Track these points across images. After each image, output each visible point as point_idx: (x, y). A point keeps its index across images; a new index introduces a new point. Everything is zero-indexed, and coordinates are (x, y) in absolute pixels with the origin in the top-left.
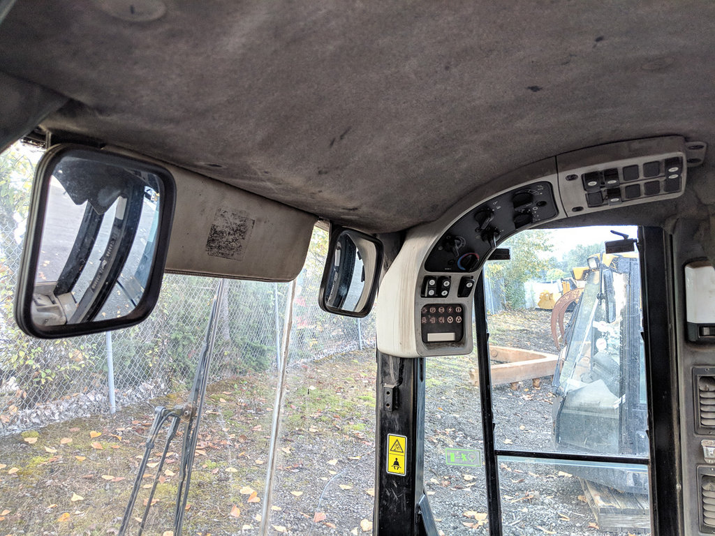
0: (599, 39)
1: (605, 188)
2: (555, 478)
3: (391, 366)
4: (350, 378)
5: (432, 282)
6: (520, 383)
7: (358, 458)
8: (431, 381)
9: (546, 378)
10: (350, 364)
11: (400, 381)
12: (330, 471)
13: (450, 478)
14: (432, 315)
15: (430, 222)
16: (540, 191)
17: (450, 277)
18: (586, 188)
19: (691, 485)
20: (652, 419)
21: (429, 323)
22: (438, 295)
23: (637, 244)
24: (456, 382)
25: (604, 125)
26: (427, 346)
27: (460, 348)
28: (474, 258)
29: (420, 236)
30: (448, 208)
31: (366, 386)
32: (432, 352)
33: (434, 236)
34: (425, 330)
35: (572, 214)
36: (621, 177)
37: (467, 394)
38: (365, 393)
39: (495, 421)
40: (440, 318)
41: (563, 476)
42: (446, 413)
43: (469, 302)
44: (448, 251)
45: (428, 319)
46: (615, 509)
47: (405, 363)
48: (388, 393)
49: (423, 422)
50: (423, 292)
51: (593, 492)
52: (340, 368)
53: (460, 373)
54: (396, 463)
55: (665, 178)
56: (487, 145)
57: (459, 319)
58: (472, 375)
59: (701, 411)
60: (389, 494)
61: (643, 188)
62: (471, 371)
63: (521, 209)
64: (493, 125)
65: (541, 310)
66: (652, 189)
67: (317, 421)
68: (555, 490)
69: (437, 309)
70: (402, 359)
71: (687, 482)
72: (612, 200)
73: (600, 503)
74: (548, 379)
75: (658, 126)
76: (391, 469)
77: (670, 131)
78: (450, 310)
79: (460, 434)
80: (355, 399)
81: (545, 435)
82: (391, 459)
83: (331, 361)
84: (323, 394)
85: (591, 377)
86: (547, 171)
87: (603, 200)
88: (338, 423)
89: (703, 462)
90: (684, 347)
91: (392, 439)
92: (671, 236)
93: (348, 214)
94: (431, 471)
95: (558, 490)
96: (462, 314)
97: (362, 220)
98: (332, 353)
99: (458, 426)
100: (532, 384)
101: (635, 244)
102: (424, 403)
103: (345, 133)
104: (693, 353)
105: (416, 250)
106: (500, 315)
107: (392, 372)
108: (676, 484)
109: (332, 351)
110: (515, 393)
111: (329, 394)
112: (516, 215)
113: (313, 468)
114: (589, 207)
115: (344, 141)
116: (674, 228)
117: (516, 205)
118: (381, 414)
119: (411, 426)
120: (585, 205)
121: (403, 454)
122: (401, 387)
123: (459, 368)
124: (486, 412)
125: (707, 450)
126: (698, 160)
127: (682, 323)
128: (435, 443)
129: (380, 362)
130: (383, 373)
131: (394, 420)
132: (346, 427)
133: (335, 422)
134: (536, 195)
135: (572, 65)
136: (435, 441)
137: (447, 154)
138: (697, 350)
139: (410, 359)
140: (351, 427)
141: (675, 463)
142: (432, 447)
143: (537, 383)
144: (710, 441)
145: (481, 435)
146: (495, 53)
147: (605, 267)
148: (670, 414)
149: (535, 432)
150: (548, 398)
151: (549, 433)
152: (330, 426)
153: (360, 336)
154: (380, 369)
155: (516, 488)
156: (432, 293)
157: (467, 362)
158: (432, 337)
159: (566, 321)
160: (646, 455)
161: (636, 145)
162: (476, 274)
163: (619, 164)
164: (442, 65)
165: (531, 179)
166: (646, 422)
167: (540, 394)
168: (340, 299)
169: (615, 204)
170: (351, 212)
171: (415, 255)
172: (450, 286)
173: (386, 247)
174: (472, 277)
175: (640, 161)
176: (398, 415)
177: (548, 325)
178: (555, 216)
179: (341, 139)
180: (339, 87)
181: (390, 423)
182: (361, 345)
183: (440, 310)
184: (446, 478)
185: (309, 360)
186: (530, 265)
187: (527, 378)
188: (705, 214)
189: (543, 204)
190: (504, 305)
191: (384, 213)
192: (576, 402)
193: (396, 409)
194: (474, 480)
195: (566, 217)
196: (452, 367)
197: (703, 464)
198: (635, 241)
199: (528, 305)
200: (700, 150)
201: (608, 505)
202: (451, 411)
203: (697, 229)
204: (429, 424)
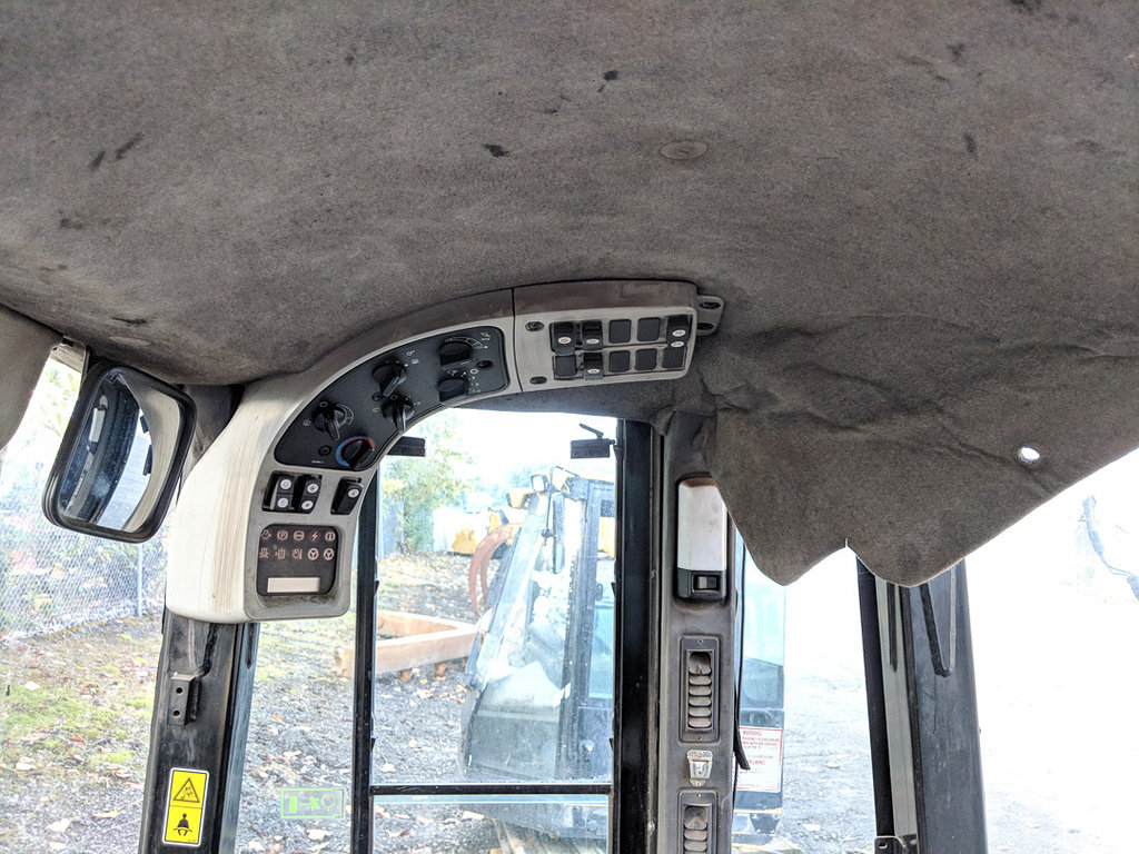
0: (610, 76)
1: (583, 351)
2: (458, 822)
3: (191, 639)
4: (113, 668)
5: (286, 484)
6: (414, 671)
7: (113, 814)
8: (266, 669)
9: (455, 662)
10: (115, 643)
11: (206, 668)
12: (52, 844)
13: (284, 839)
14: (280, 544)
15: (291, 373)
16: (484, 343)
17: (320, 477)
18: (555, 347)
19: (669, 824)
20: (620, 720)
21: (273, 558)
22: (295, 507)
23: (615, 446)
24: (310, 671)
25: (591, 248)
26: (266, 601)
27: (327, 605)
28: (366, 446)
29: (270, 397)
30: (328, 351)
31: (142, 682)
32: (274, 612)
33: (296, 399)
34: (263, 571)
35: (530, 387)
36: (606, 335)
37: (328, 691)
38: (139, 694)
39: (375, 734)
40: (295, 551)
41: (470, 820)
42: (288, 726)
43: (350, 524)
44: (321, 430)
45: (272, 552)
47: (219, 634)
48: (179, 690)
49: (243, 742)
50: (267, 501)
51: (514, 842)
52: (93, 649)
53: (318, 656)
54: (184, 824)
55: (666, 346)
56: (406, 245)
57: (328, 554)
58: (338, 659)
59: (690, 705)
61: (633, 358)
62: (337, 653)
63: (452, 369)
64: (419, 207)
65: (456, 554)
66: (646, 362)
67: (36, 747)
68: (457, 843)
69: (291, 534)
70: (214, 626)
71: (664, 818)
72: (589, 371)
74: (459, 663)
75: (664, 262)
76: (171, 836)
77: (680, 274)
78: (315, 536)
79: (309, 761)
80: (118, 706)
81: (448, 754)
82: (173, 816)
83: (76, 636)
84: (53, 697)
85: (523, 659)
86: (498, 311)
87: (577, 370)
88: (78, 751)
89: (687, 785)
90: (672, 606)
91: (178, 777)
92: (662, 438)
93: (125, 333)
94: (251, 829)
95: (461, 843)
96: (336, 545)
97: (156, 351)
98: (80, 621)
99: (306, 746)
100: (433, 672)
101: (611, 446)
102: (249, 707)
103: (129, 146)
104: (683, 615)
105: (260, 423)
106: (393, 561)
107: (190, 650)
108: (647, 823)
109: (81, 617)
110: (406, 687)
111: (66, 696)
112: (443, 379)
113: (16, 839)
114: (556, 379)
115: (125, 164)
116: (669, 424)
117: (445, 360)
118: (161, 733)
119: (220, 750)
120: (550, 375)
121: (200, 805)
122: (206, 679)
123: (317, 648)
124: (361, 719)
125: (694, 766)
126: (710, 326)
127: (670, 569)
128: (262, 779)
129: (168, 633)
130: (173, 651)
131: (186, 742)
132: (94, 759)
133: (74, 749)
134: (478, 348)
135: (561, 119)
136: (264, 775)
137: (333, 247)
138: (690, 611)
139: (231, 625)
140: (105, 757)
141: (647, 789)
142: (256, 786)
143: (442, 669)
144: (698, 752)
145: (348, 760)
146: (441, 54)
147: (554, 490)
148: (646, 712)
149: (432, 749)
150: (456, 694)
151: (454, 751)
152: (61, 757)
153: (140, 591)
154: (167, 645)
155: (395, 847)
156: (284, 503)
157: (333, 638)
158: (276, 585)
159: (491, 574)
160: (607, 779)
161: (630, 288)
162: (365, 476)
163: (606, 315)
164: (341, 50)
165: (474, 320)
166: (610, 726)
167: (445, 688)
168: (95, 505)
169: (592, 378)
170: (132, 328)
171: (259, 430)
172: (318, 492)
173: (202, 411)
174: (360, 480)
175: (634, 314)
176: (195, 732)
177: (465, 579)
178: (503, 387)
179: (119, 157)
180: (121, 29)
181: (177, 747)
182: (140, 607)
183: (295, 536)
184: (278, 838)
185: (31, 633)
186: (445, 484)
187: (426, 661)
188: (711, 408)
189: (488, 365)
190: (399, 544)
191: (201, 341)
192: (498, 698)
193: (193, 720)
194: (326, 838)
195: (520, 391)
196: (305, 645)
197: (687, 788)
198: (613, 442)
199: (437, 547)
200: (713, 311)
202: (297, 720)
203: (698, 431)
204: (255, 745)
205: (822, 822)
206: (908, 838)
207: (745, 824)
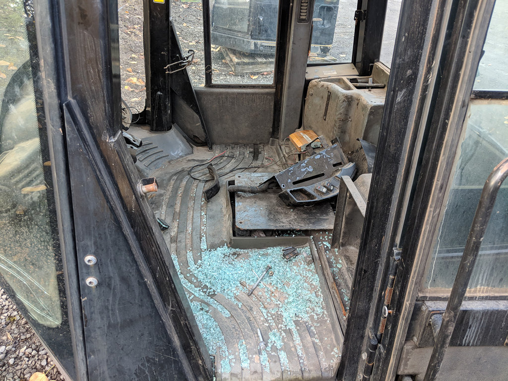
46: (244, 62)
51: (231, 56)
60: (155, 15)
73: (235, 60)
81: (200, 29)
110: (177, 3)
128: (129, 34)
149: (193, 27)
150: (199, 7)
167: (193, 4)
201: (240, 61)
204: (121, 22)
205: (346, 54)
206: (365, 11)
207: (318, 50)
